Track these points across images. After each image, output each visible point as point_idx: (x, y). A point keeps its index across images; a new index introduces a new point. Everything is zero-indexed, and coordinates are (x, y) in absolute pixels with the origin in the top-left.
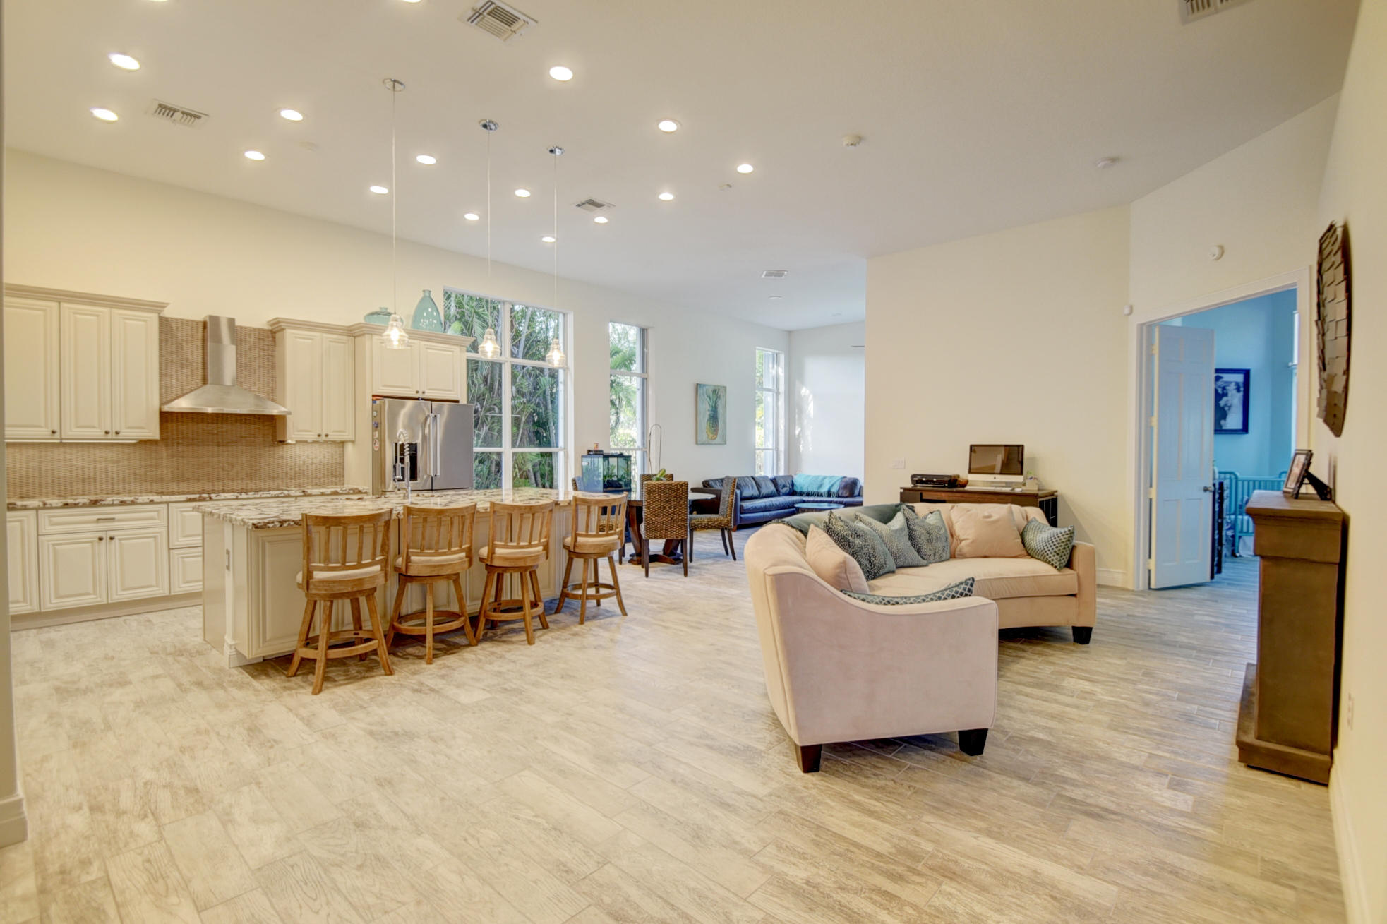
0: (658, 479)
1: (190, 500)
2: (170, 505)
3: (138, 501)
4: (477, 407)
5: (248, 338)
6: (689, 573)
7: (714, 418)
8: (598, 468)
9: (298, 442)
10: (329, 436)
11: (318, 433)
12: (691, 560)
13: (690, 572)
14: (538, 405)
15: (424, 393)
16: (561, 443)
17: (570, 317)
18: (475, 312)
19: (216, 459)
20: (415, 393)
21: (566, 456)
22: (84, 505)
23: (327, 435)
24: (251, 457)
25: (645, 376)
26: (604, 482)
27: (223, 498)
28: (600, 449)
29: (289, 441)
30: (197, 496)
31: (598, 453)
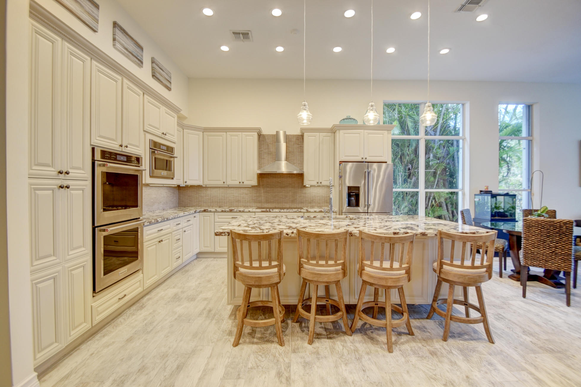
0: (539, 216)
1: (262, 212)
2: (256, 213)
3: (245, 211)
4: (409, 167)
5: (293, 139)
6: (572, 302)
8: (487, 202)
9: (311, 186)
10: (322, 183)
11: (317, 182)
12: (575, 287)
13: (574, 300)
14: (449, 164)
15: (366, 158)
16: (460, 186)
17: (467, 106)
18: (408, 115)
19: (280, 194)
20: (361, 159)
21: (464, 194)
22: (228, 212)
23: (321, 183)
24: (293, 193)
25: (530, 138)
26: (492, 212)
27: (275, 211)
28: (489, 190)
29: (307, 186)
30: (265, 210)
31: (487, 192)
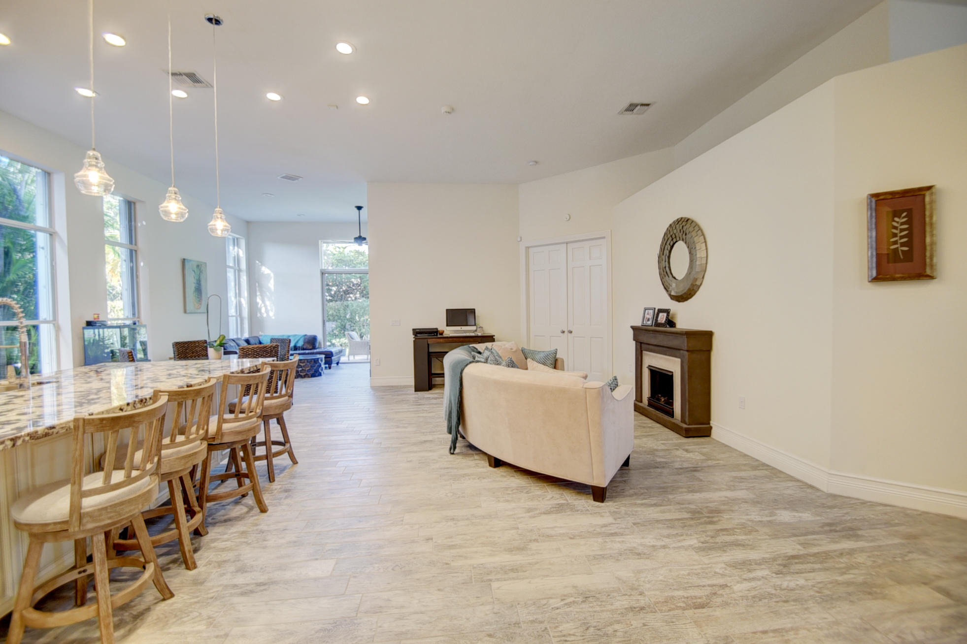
7: (199, 290)
17: (59, 179)
25: (133, 247)
